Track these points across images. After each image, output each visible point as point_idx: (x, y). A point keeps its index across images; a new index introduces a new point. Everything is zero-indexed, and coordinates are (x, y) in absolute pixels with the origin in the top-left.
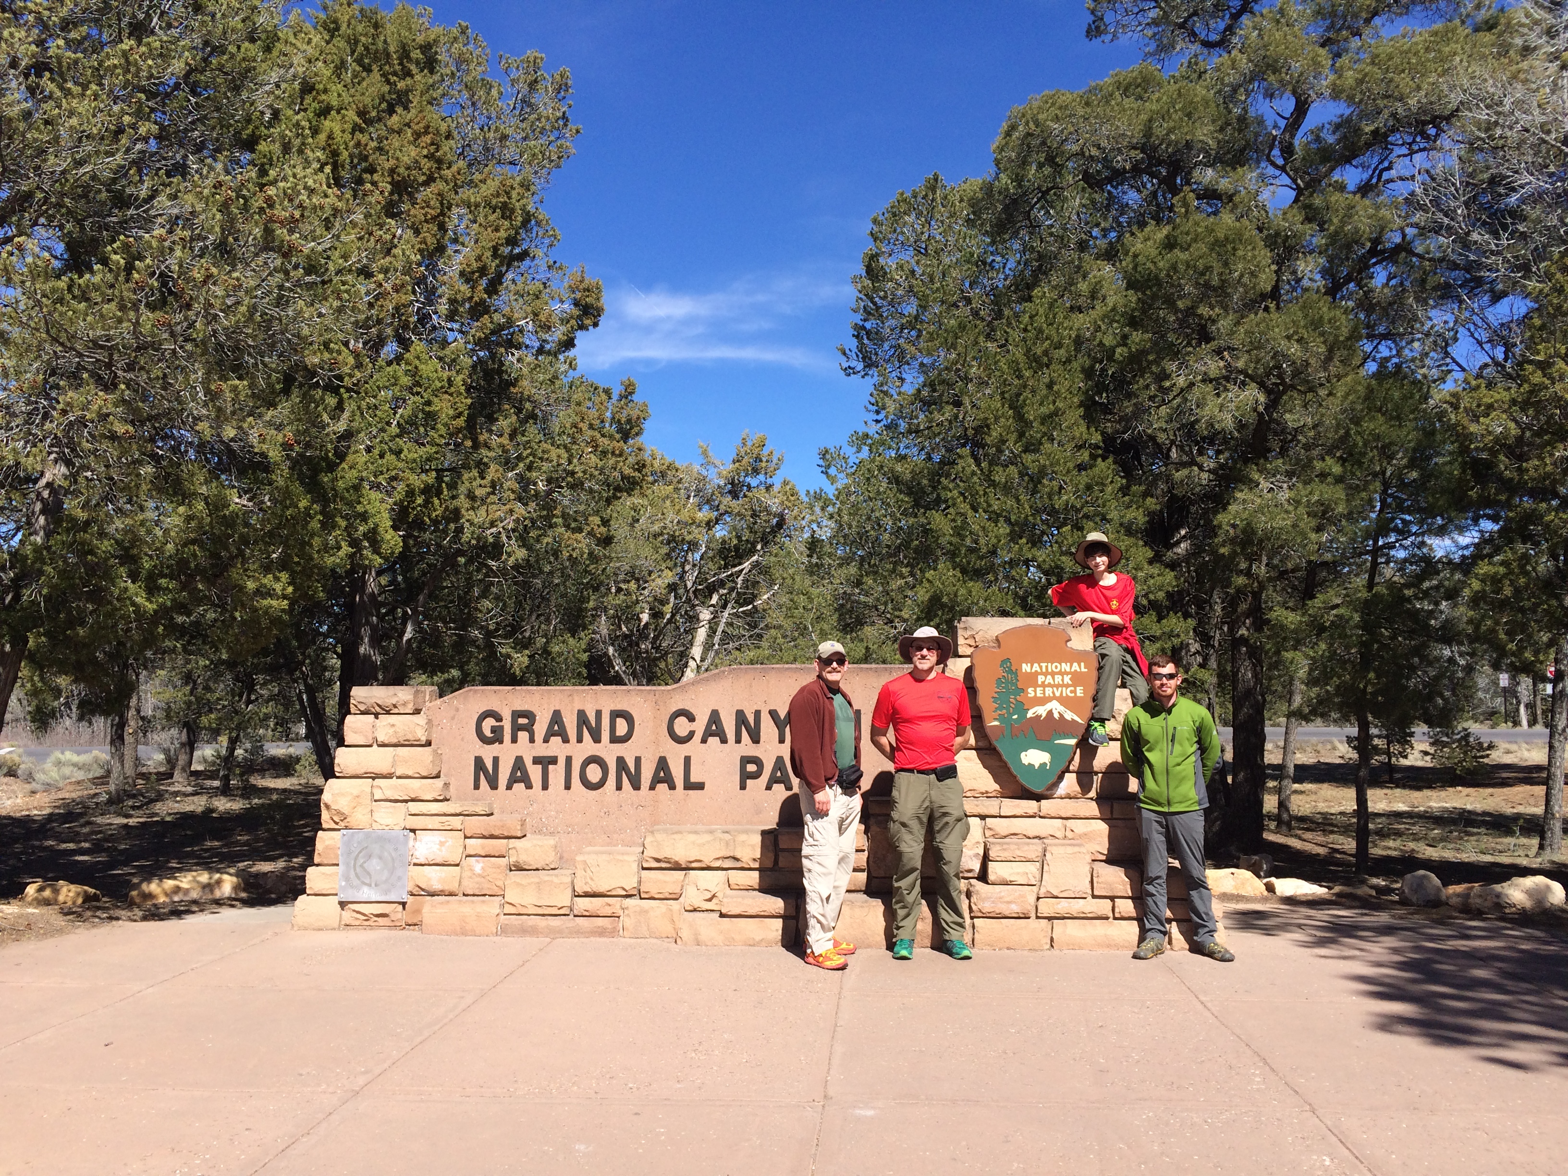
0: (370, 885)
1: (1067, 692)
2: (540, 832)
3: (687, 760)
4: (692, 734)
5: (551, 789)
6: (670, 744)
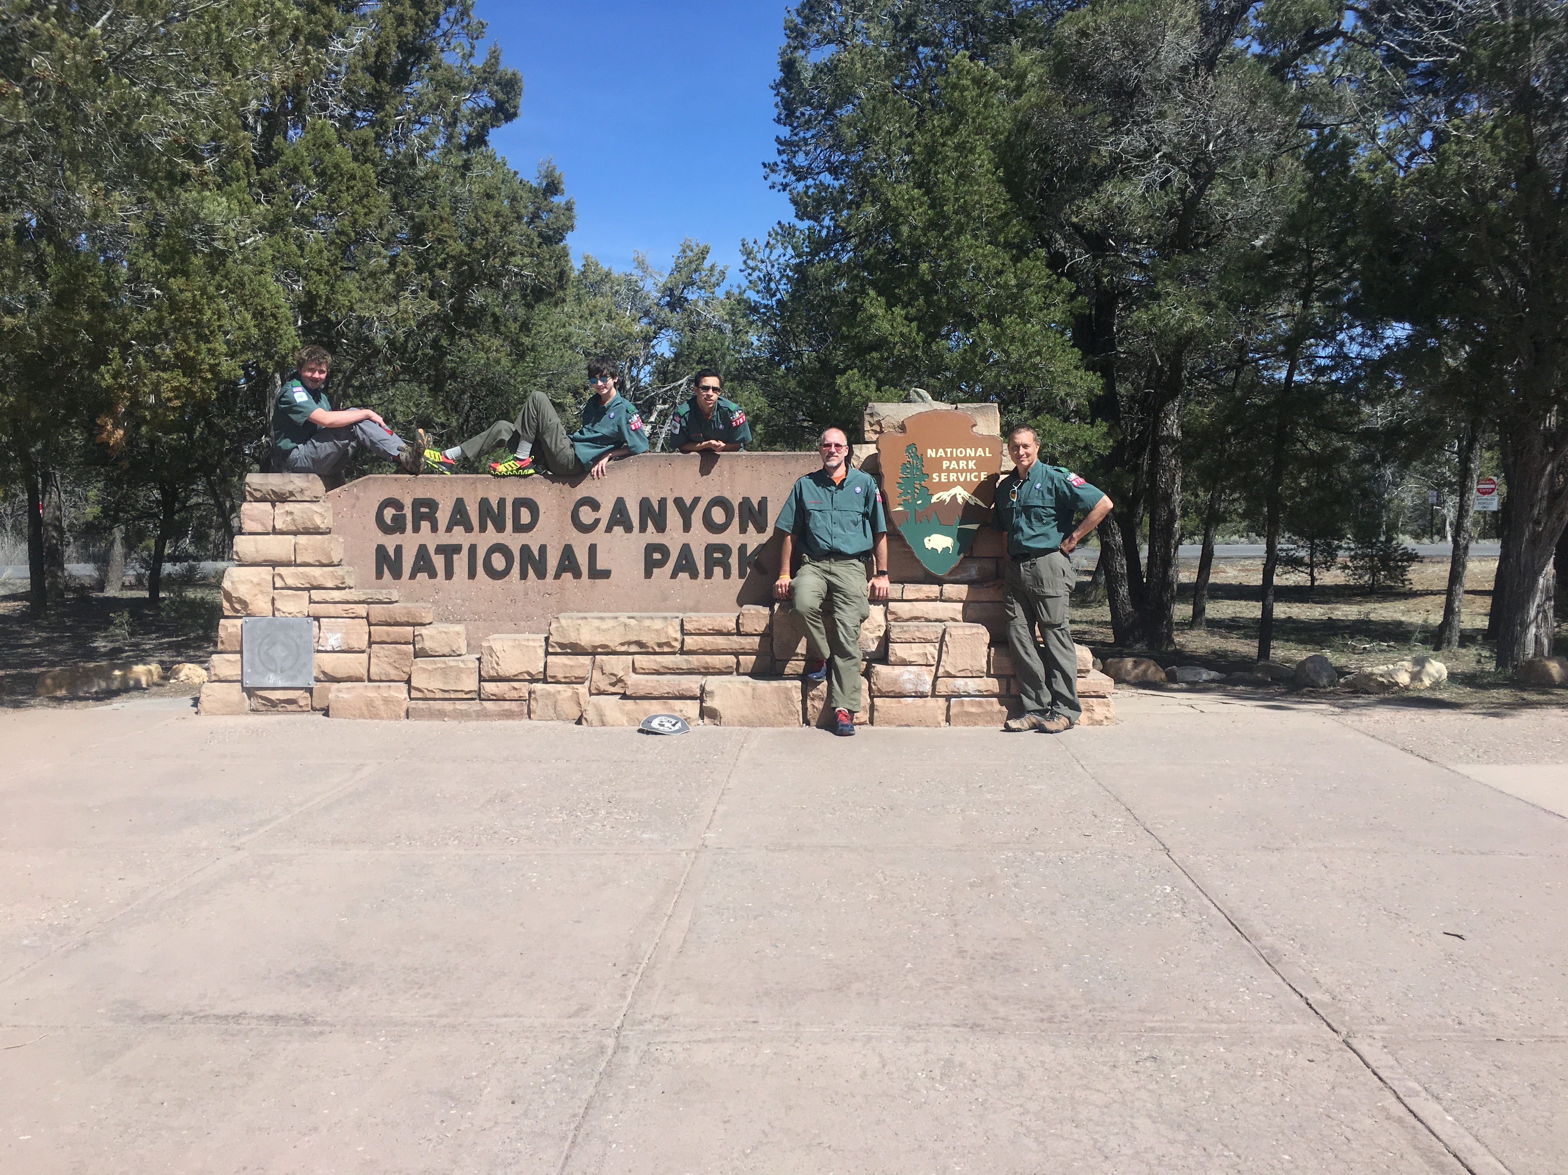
0: (275, 672)
1: (971, 477)
2: (447, 620)
3: (593, 549)
4: (597, 521)
5: (455, 578)
6: (575, 533)
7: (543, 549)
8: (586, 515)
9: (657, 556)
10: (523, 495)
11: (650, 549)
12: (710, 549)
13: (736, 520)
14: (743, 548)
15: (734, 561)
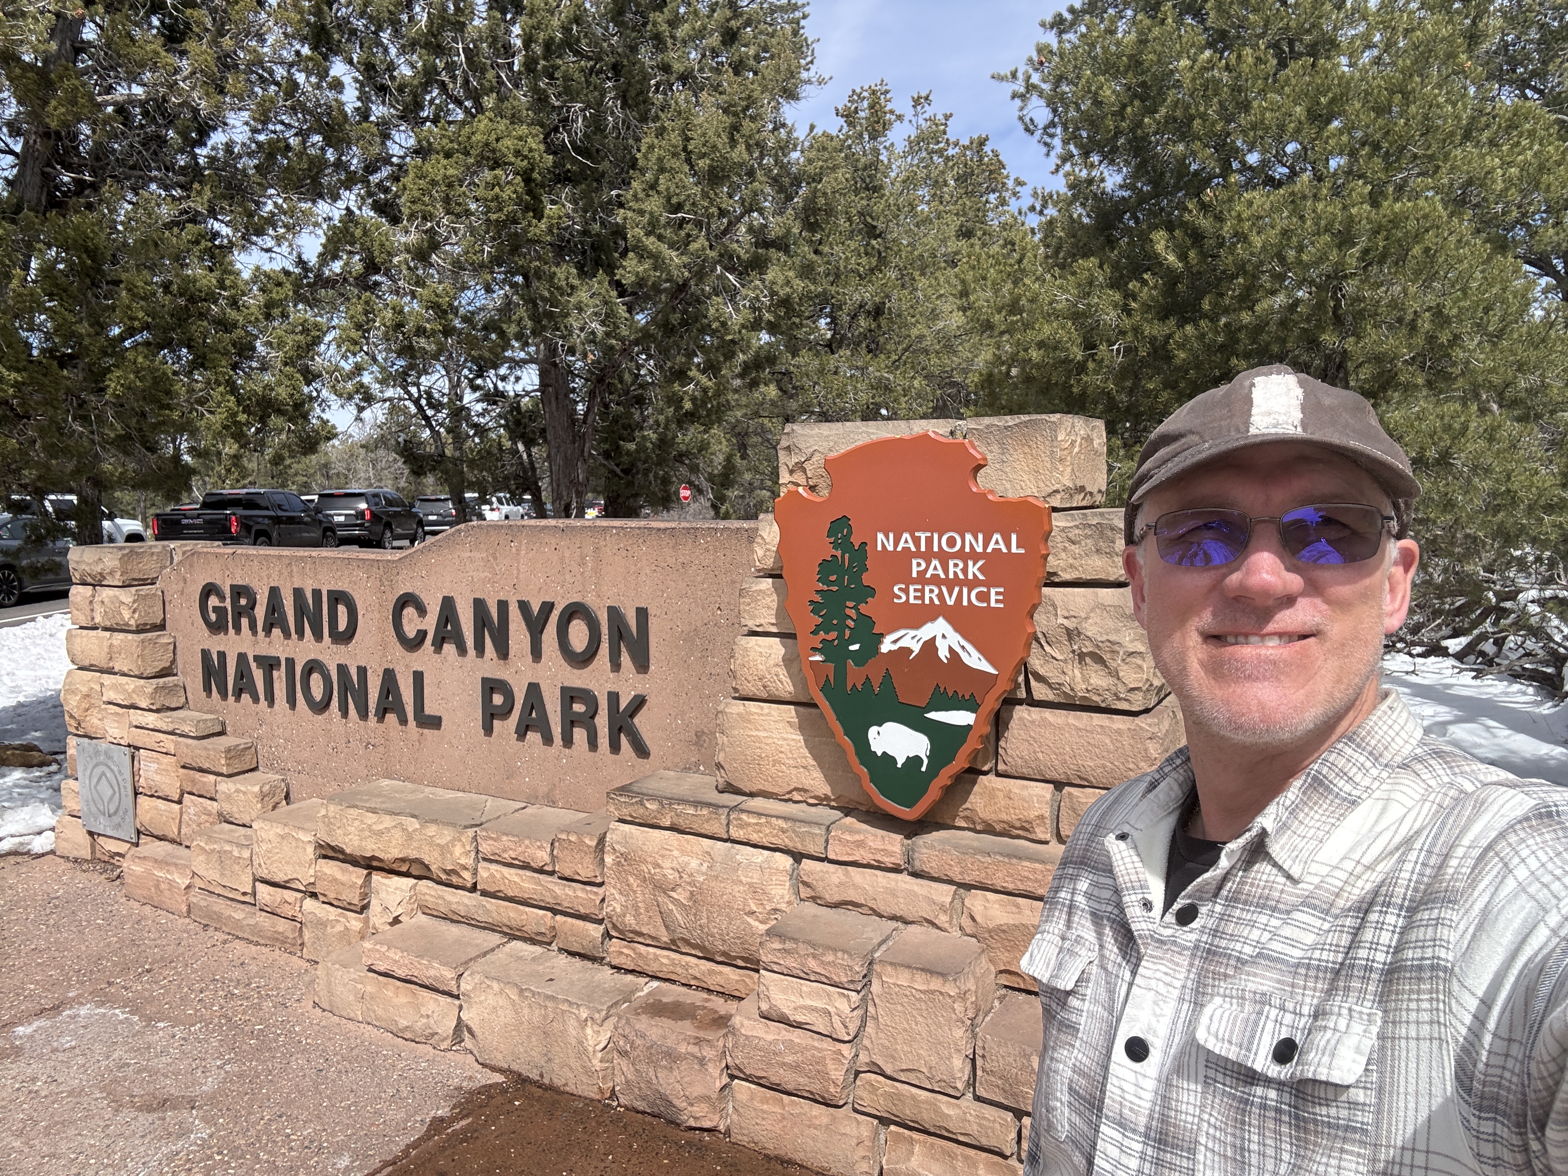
1: (969, 597)
2: (271, 766)
3: (418, 677)
4: (422, 635)
5: (276, 706)
6: (398, 650)
7: (362, 671)
8: (412, 623)
9: (498, 699)
10: (339, 586)
11: (491, 686)
12: (570, 695)
13: (605, 648)
14: (614, 697)
15: (602, 721)
